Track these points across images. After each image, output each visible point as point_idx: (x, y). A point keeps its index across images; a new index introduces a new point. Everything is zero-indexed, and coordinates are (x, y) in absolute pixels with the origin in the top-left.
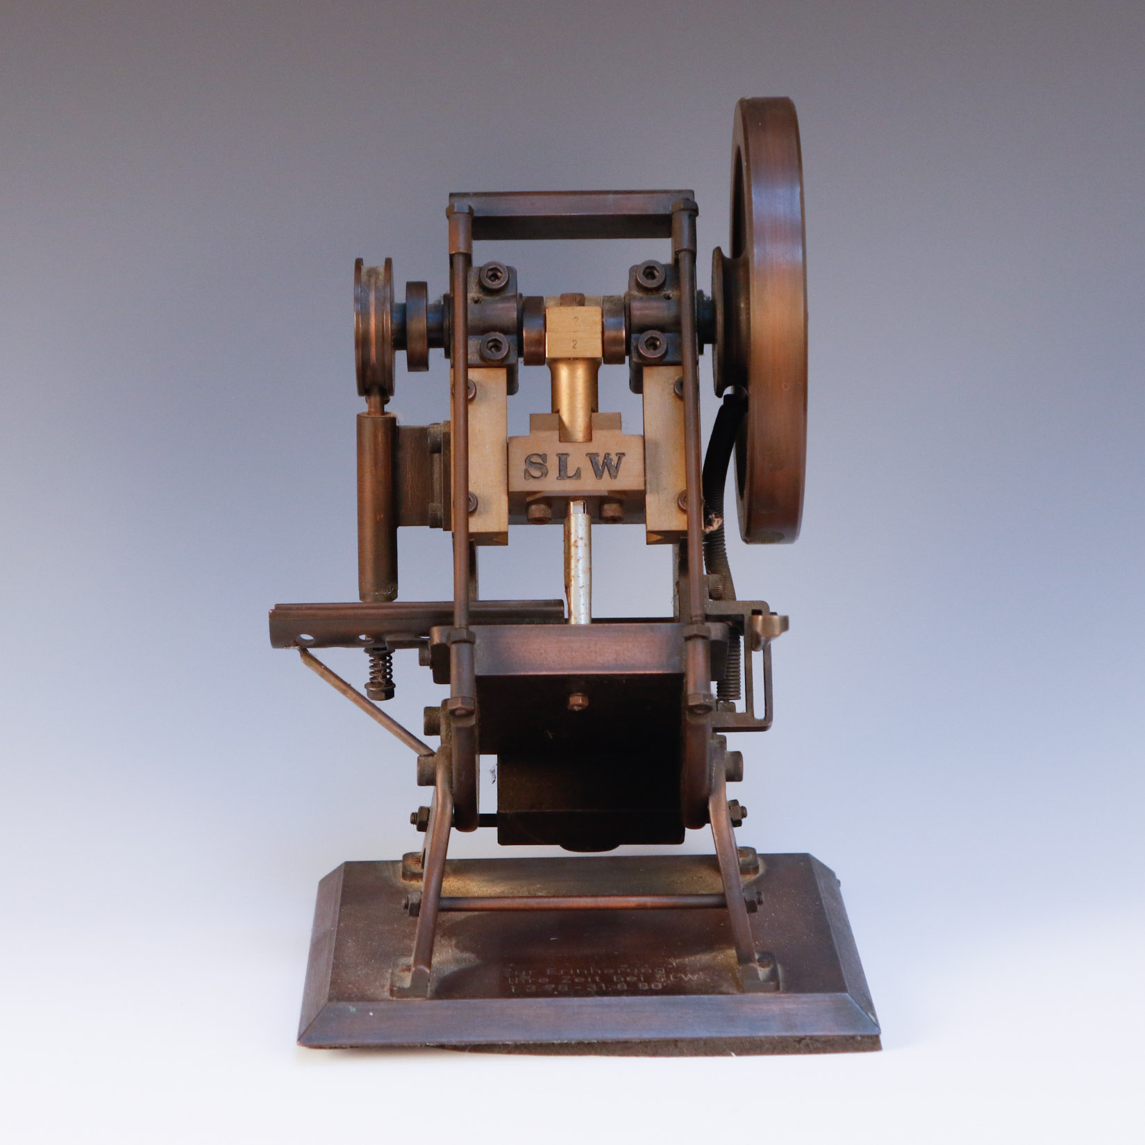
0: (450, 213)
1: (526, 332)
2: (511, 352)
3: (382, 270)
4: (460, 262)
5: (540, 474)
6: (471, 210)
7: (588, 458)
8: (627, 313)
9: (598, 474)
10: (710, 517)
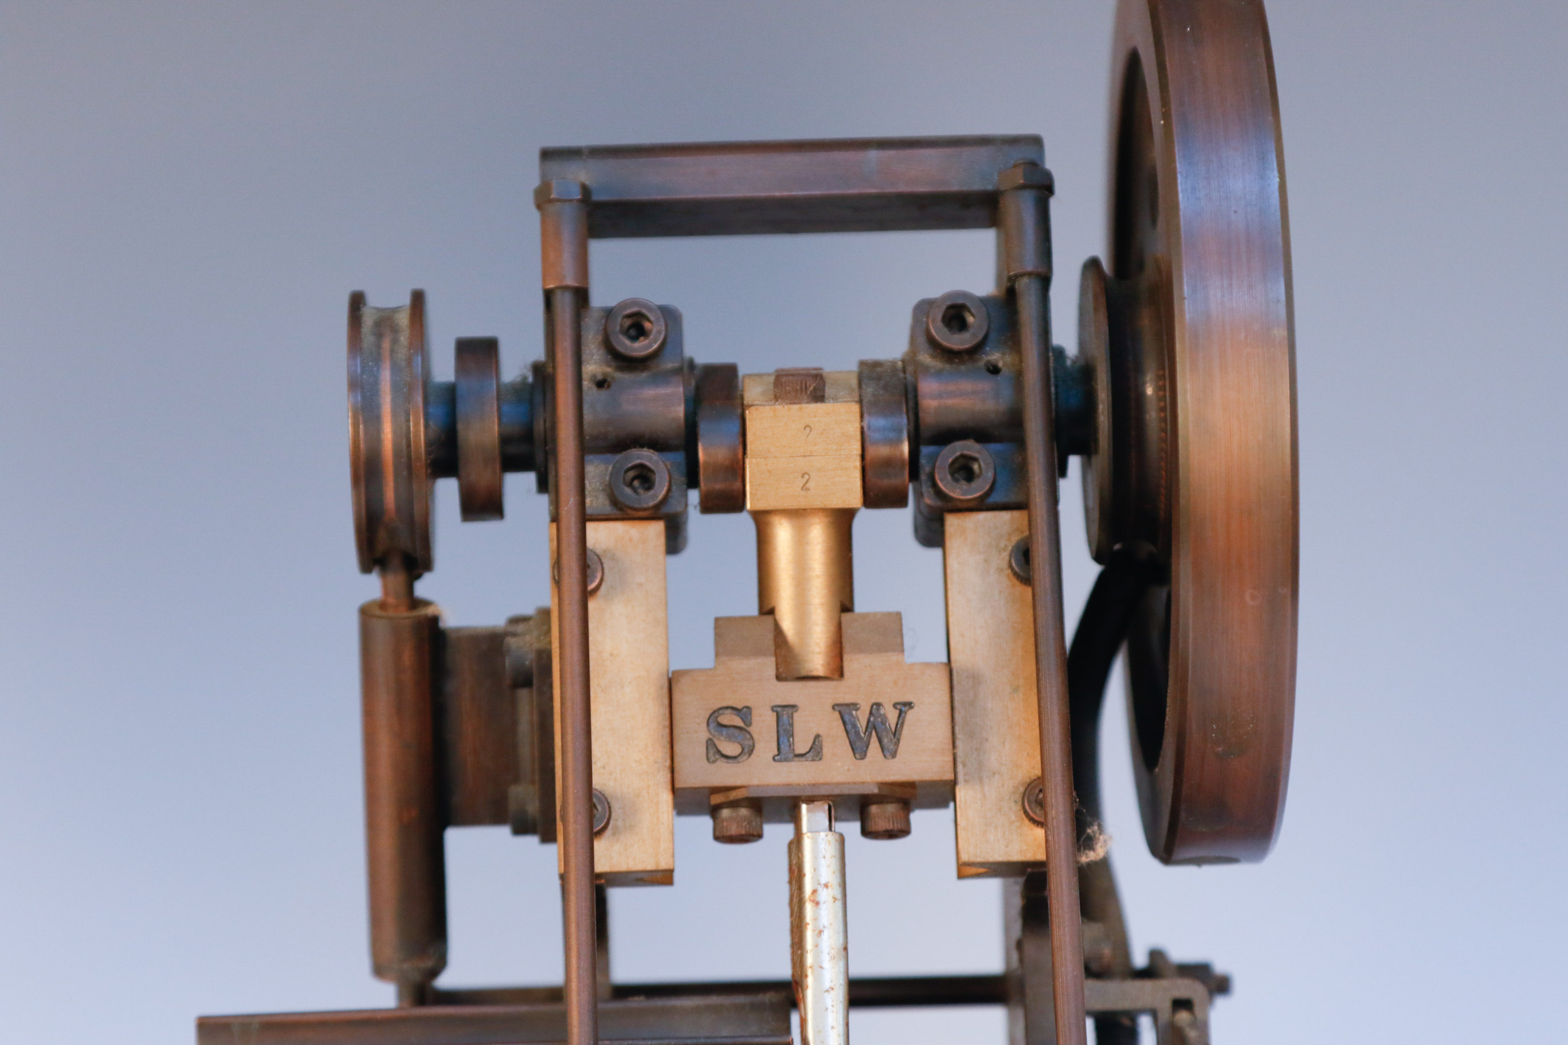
0: (543, 199)
1: (704, 450)
2: (674, 488)
3: (403, 320)
4: (564, 304)
5: (739, 750)
6: (585, 190)
7: (837, 714)
8: (911, 404)
9: (859, 749)
10: (1089, 831)
